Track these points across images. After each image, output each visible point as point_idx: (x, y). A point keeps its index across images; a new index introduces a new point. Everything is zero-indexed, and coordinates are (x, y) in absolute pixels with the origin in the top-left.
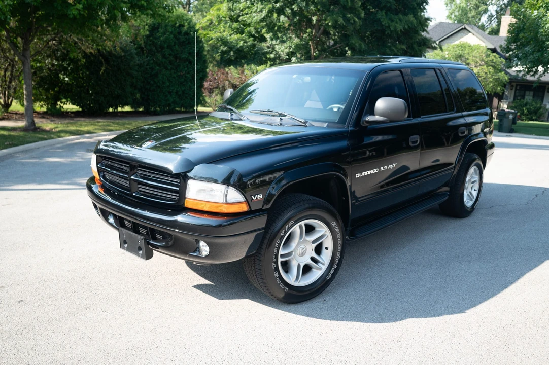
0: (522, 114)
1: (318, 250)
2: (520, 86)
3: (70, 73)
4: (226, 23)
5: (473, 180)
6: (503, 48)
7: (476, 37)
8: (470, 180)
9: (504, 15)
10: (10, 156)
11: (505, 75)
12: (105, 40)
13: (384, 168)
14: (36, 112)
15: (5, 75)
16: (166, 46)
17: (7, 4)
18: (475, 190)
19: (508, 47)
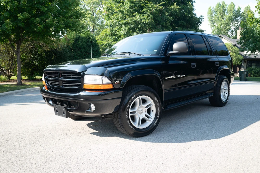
0: (252, 74)
1: (149, 111)
2: (249, 61)
3: (39, 61)
4: (110, 36)
5: (225, 89)
6: (239, 42)
7: (226, 40)
8: (223, 88)
9: (238, 30)
10: (9, 94)
11: (241, 56)
12: (54, 44)
13: (179, 76)
14: (23, 79)
15: (9, 63)
16: (82, 47)
17: (10, 26)
18: (226, 93)
19: (241, 42)
